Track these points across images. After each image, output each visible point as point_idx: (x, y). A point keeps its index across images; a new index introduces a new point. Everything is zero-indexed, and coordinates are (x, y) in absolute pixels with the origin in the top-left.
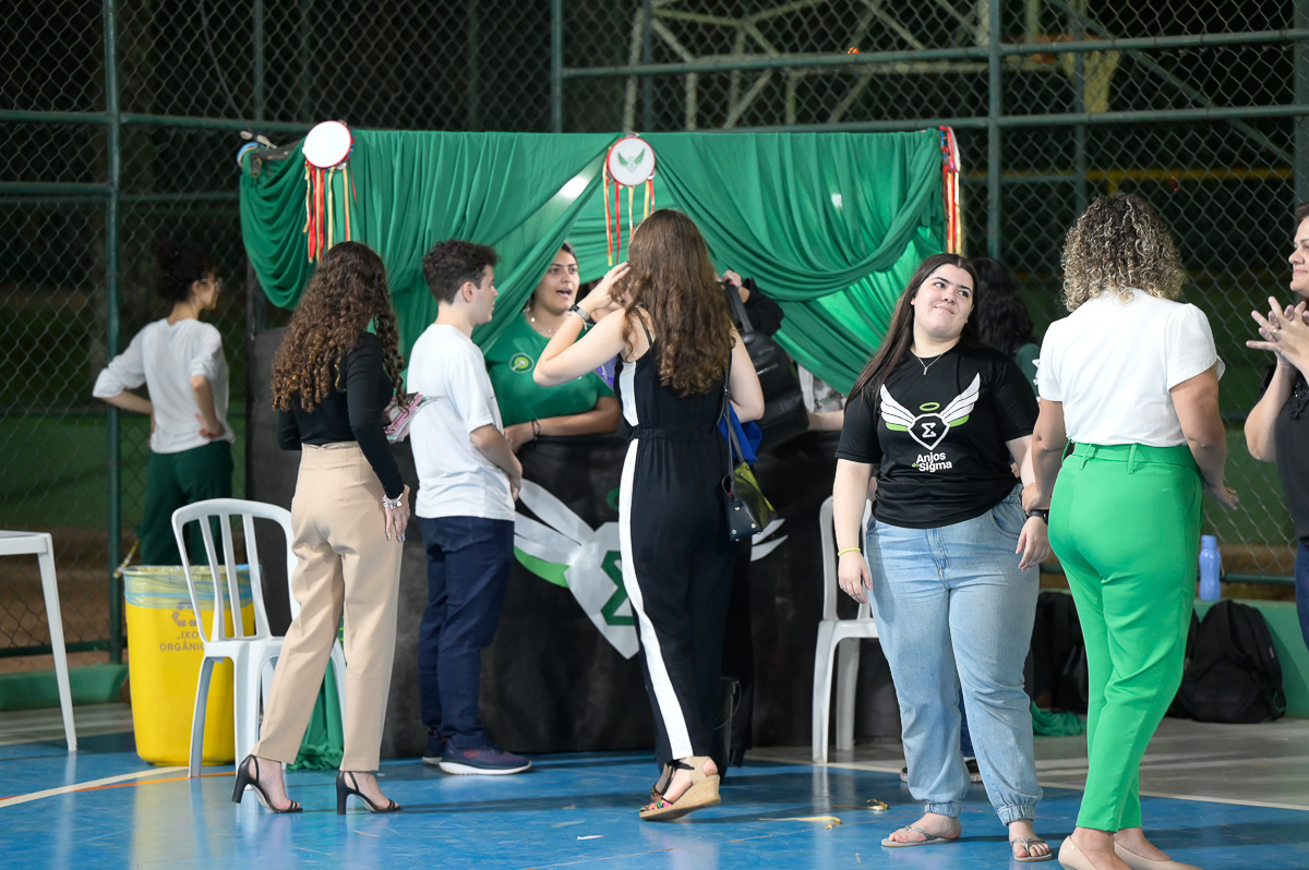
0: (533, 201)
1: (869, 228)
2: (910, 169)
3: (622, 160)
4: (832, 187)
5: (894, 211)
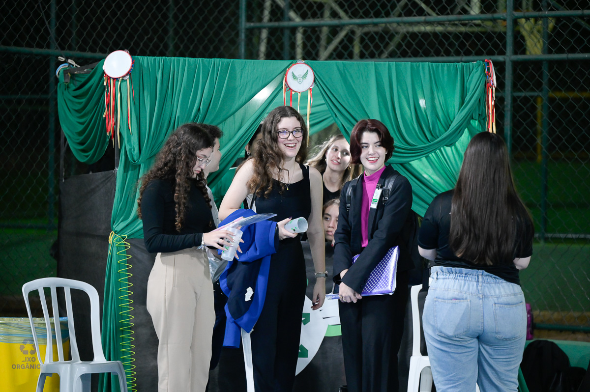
0: (241, 100)
1: (442, 120)
2: (467, 85)
3: (294, 77)
4: (420, 95)
5: (457, 110)
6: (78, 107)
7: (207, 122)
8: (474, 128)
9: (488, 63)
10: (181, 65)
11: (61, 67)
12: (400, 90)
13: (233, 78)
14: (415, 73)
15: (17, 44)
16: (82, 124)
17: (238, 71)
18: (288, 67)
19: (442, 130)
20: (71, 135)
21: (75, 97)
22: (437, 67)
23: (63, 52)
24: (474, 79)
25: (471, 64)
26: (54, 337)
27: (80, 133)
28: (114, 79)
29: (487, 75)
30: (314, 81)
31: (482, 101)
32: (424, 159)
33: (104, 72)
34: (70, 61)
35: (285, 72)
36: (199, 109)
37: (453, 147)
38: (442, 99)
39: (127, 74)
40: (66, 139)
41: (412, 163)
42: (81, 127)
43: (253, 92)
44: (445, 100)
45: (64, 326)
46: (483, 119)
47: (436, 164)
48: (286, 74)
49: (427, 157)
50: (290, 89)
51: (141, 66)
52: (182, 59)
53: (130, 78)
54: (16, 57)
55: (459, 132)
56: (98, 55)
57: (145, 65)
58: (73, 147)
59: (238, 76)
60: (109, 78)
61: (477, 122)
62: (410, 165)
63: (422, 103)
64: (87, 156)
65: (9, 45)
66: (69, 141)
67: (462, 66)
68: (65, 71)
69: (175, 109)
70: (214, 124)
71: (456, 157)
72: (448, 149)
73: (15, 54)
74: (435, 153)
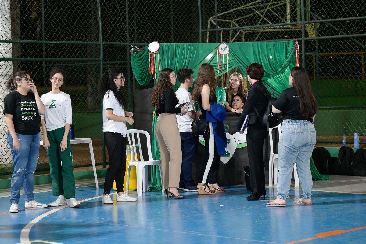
0: (201, 59)
1: (279, 63)
2: (288, 49)
3: (221, 49)
4: (270, 54)
5: (284, 59)
6: (139, 64)
7: (188, 68)
8: (291, 66)
9: (296, 41)
10: (178, 46)
11: (132, 49)
12: (262, 53)
13: (198, 50)
14: (267, 46)
15: (115, 41)
16: (141, 70)
17: (200, 48)
18: (219, 45)
19: (279, 67)
20: (137, 75)
21: (138, 60)
22: (276, 43)
23: (133, 44)
24: (290, 47)
25: (289, 41)
26: (134, 152)
27: (140, 74)
28: (153, 52)
29: (295, 45)
30: (229, 50)
31: (294, 56)
32: (272, 79)
33: (149, 50)
34: (135, 47)
35: (218, 47)
36: (186, 63)
37: (283, 74)
38: (278, 55)
39: (158, 51)
40: (135, 77)
41: (268, 80)
42: (140, 72)
43: (206, 56)
44: (280, 55)
45: (137, 148)
46: (294, 62)
47: (277, 81)
48: (218, 48)
49: (273, 78)
50: (220, 54)
51: (163, 47)
52: (178, 44)
53: (159, 52)
54: (114, 46)
55: (285, 68)
56: (146, 44)
57: (165, 47)
58: (138, 80)
59: (200, 50)
60: (151, 52)
61: (292, 64)
62: (267, 81)
63: (271, 57)
64: (143, 83)
65: (112, 41)
66: (136, 78)
67: (286, 42)
68: (134, 51)
69: (176, 63)
70: (191, 68)
71: (285, 77)
72: (282, 75)
73: (114, 45)
74: (276, 76)
